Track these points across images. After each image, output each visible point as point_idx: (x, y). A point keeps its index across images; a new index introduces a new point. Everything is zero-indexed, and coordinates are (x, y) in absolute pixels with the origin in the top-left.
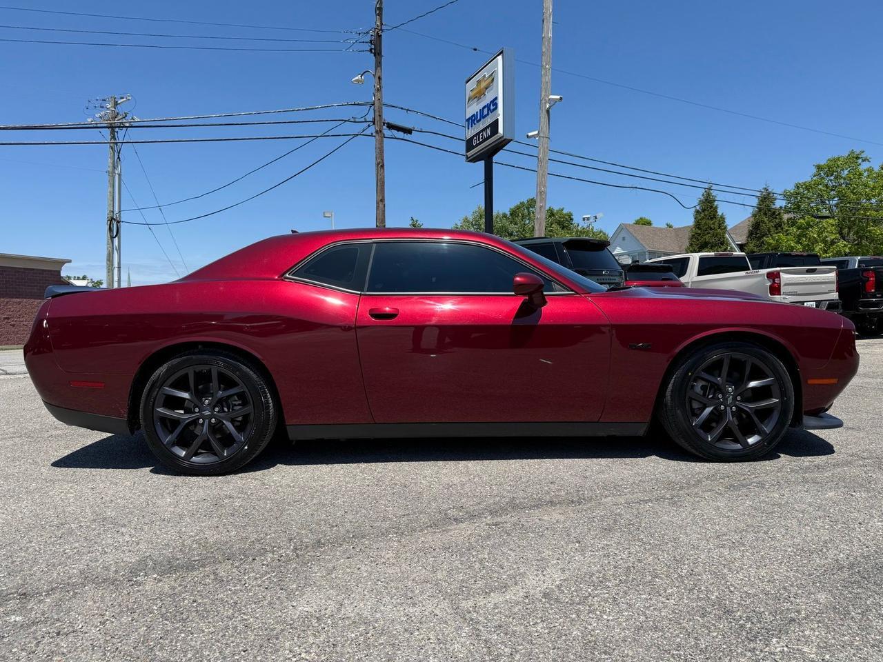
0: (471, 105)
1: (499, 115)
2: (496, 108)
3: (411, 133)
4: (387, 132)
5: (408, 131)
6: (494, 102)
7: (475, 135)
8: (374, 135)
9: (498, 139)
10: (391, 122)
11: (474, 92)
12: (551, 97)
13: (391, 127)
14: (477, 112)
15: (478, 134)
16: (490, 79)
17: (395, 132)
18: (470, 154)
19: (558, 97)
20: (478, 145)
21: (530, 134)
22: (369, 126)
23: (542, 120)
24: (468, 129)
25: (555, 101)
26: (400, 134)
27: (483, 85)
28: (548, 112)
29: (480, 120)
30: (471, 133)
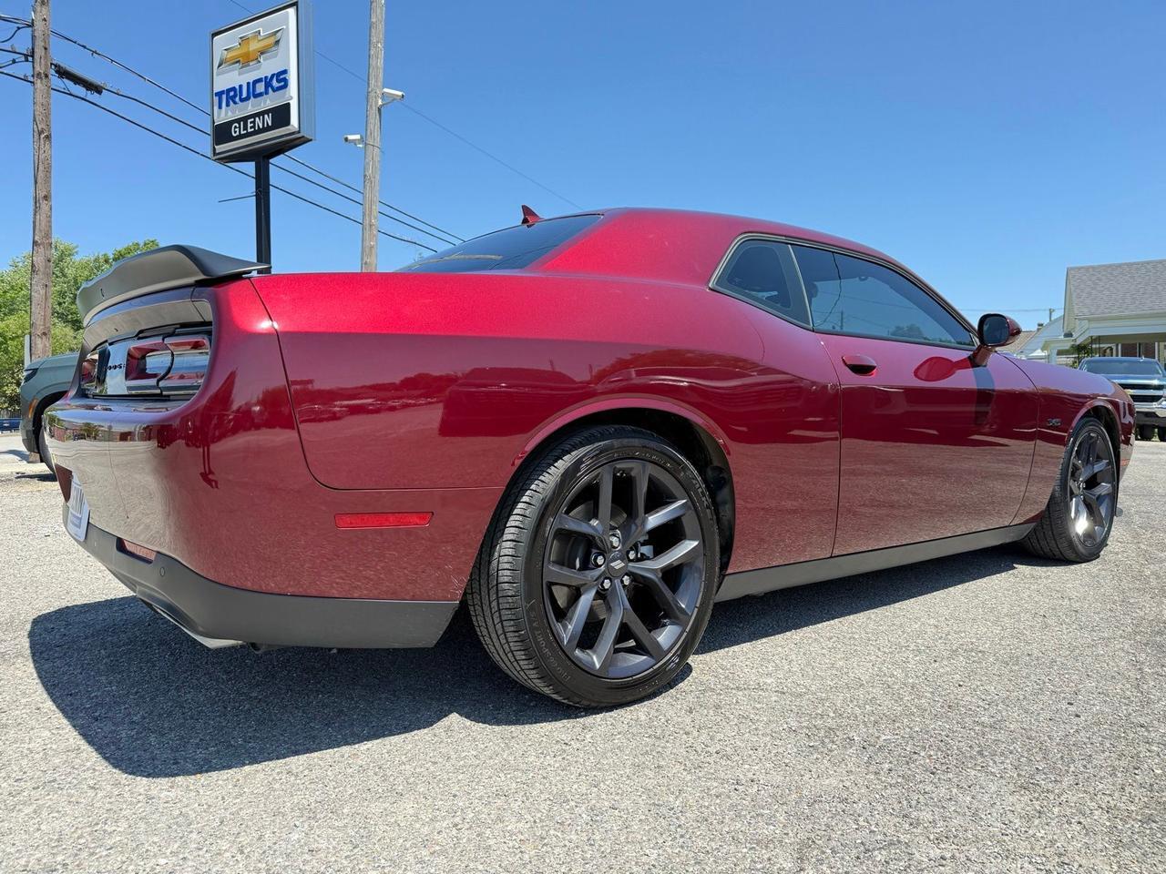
0: (223, 73)
1: (291, 98)
2: (285, 86)
3: (100, 92)
4: (56, 81)
5: (97, 89)
6: (281, 77)
7: (238, 121)
8: (31, 79)
9: (287, 135)
10: (62, 65)
11: (231, 54)
12: (386, 90)
13: (63, 73)
14: (241, 86)
15: (245, 119)
16: (272, 40)
17: (70, 84)
18: (220, 148)
19: (400, 93)
20: (241, 137)
21: (350, 137)
22: (14, 62)
23: (371, 121)
24: (220, 107)
25: (394, 98)
26: (79, 90)
27: (254, 46)
28: (379, 110)
29: (247, 98)
30: (224, 115)
